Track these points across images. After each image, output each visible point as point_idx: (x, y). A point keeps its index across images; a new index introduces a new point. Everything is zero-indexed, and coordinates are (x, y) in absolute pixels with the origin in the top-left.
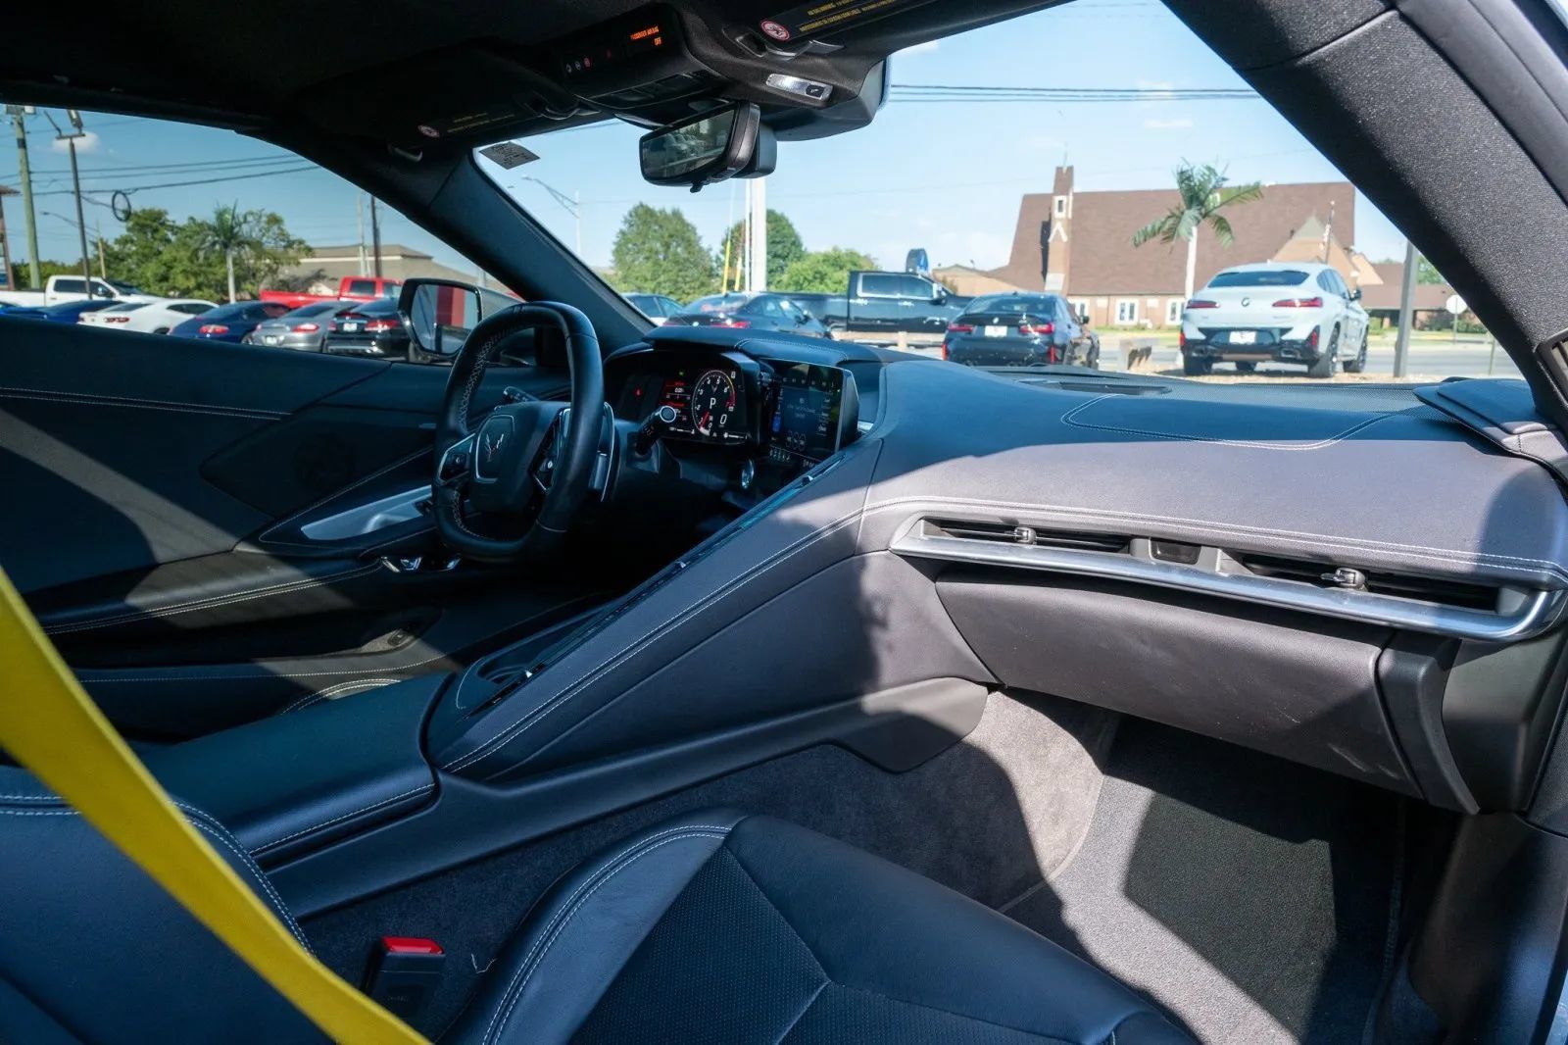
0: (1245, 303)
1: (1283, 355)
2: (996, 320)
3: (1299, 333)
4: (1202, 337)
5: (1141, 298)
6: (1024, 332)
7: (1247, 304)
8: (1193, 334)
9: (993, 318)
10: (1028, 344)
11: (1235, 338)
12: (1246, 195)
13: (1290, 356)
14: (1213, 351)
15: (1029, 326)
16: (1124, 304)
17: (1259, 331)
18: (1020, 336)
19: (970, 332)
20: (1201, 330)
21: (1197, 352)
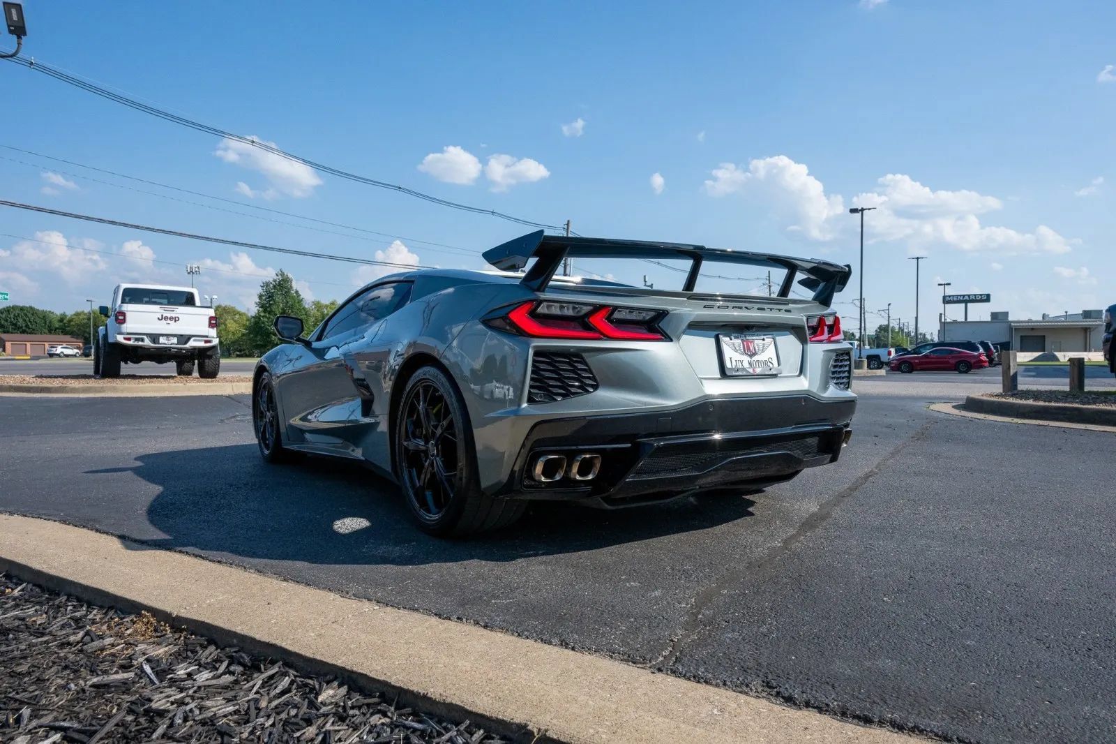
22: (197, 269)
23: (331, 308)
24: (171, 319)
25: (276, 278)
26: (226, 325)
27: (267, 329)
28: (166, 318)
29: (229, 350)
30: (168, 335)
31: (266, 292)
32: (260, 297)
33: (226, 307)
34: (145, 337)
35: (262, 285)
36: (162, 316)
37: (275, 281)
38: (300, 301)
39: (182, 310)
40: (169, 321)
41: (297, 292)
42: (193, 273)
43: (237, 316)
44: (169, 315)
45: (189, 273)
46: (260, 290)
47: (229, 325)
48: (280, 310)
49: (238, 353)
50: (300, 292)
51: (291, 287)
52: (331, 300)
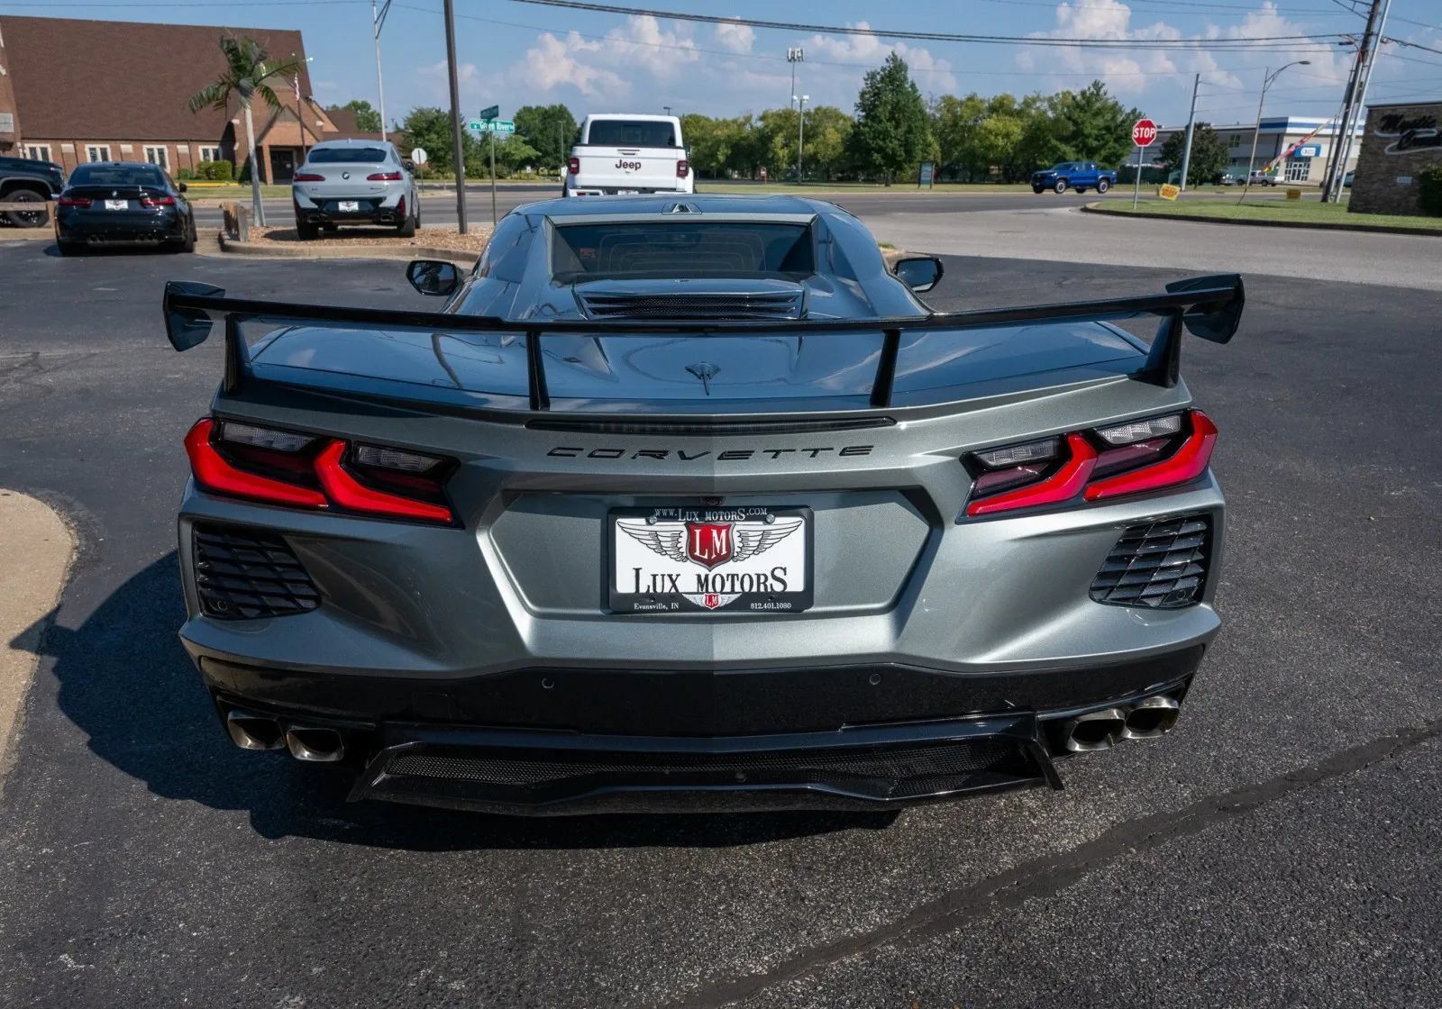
0: (346, 175)
1: (382, 220)
2: (115, 194)
3: (391, 201)
4: (314, 206)
5: (113, 143)
6: (144, 205)
7: (347, 178)
8: (306, 203)
9: (112, 191)
10: (153, 215)
11: (342, 207)
12: (288, 69)
13: (387, 220)
14: (326, 218)
15: (149, 199)
16: (94, 149)
17: (360, 200)
18: (142, 210)
19: (88, 206)
20: (313, 200)
21: (312, 219)
22: (800, 54)
23: (967, 106)
24: (631, 165)
25: (886, 65)
26: (824, 135)
27: (868, 143)
28: (625, 165)
29: (827, 171)
30: (627, 189)
31: (871, 87)
32: (863, 94)
33: (827, 109)
34: (600, 192)
35: (866, 77)
36: (621, 161)
37: (883, 69)
38: (916, 99)
39: (645, 153)
40: (628, 169)
41: (913, 85)
42: (795, 60)
43: (841, 122)
44: (629, 161)
45: (790, 61)
46: (862, 85)
47: (828, 136)
48: (887, 115)
49: (840, 175)
50: (917, 86)
51: (906, 78)
52: (969, 93)
